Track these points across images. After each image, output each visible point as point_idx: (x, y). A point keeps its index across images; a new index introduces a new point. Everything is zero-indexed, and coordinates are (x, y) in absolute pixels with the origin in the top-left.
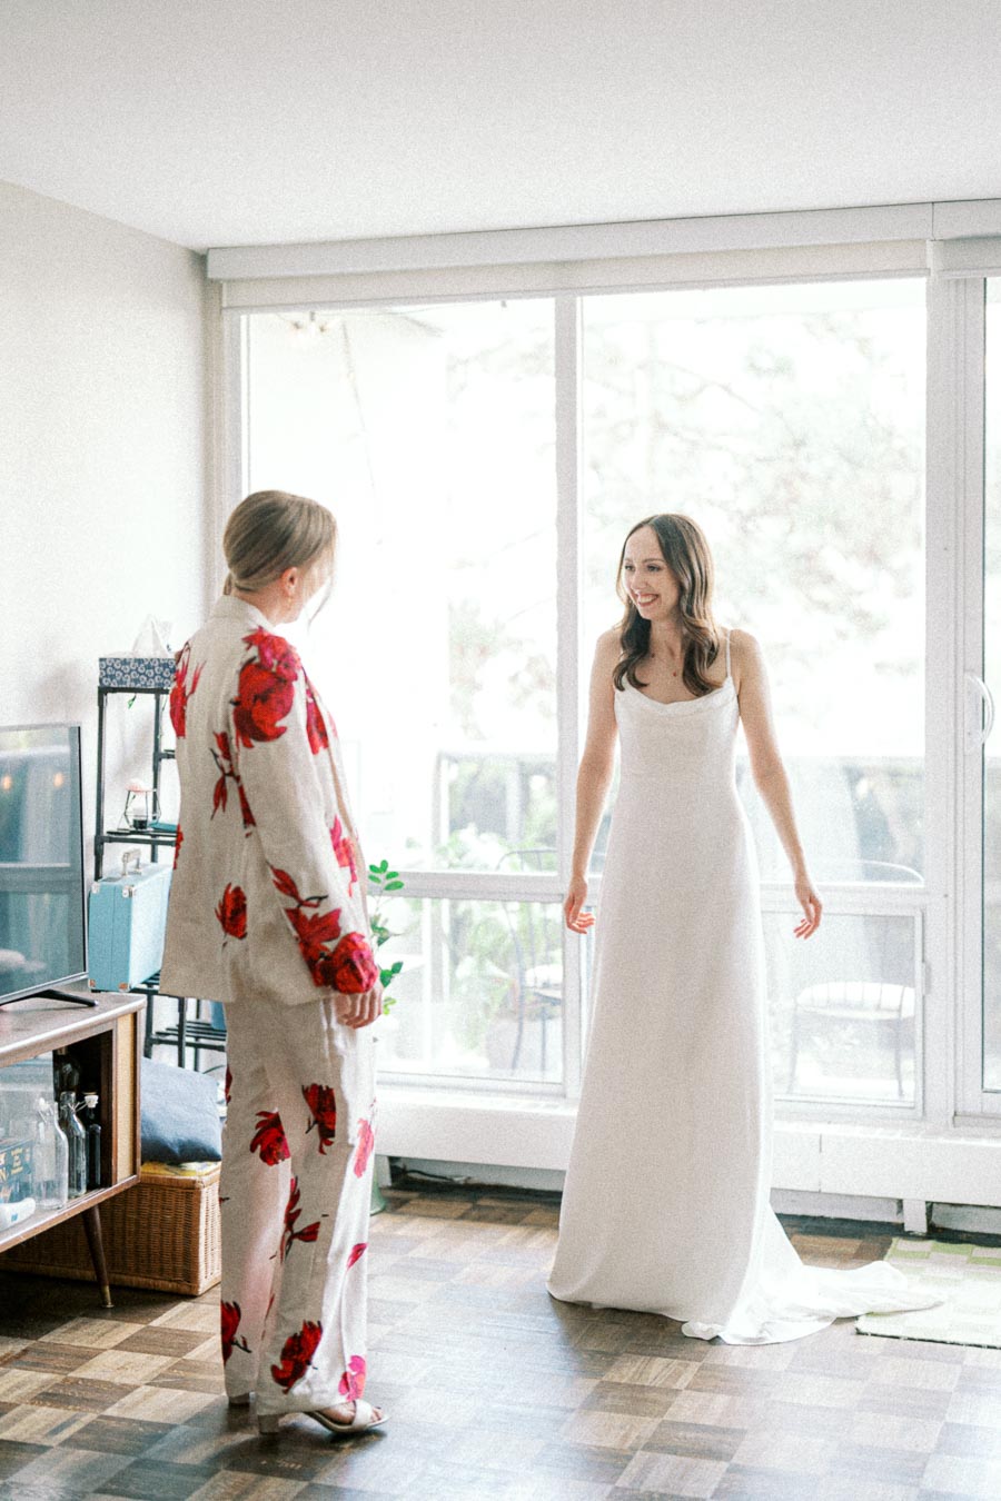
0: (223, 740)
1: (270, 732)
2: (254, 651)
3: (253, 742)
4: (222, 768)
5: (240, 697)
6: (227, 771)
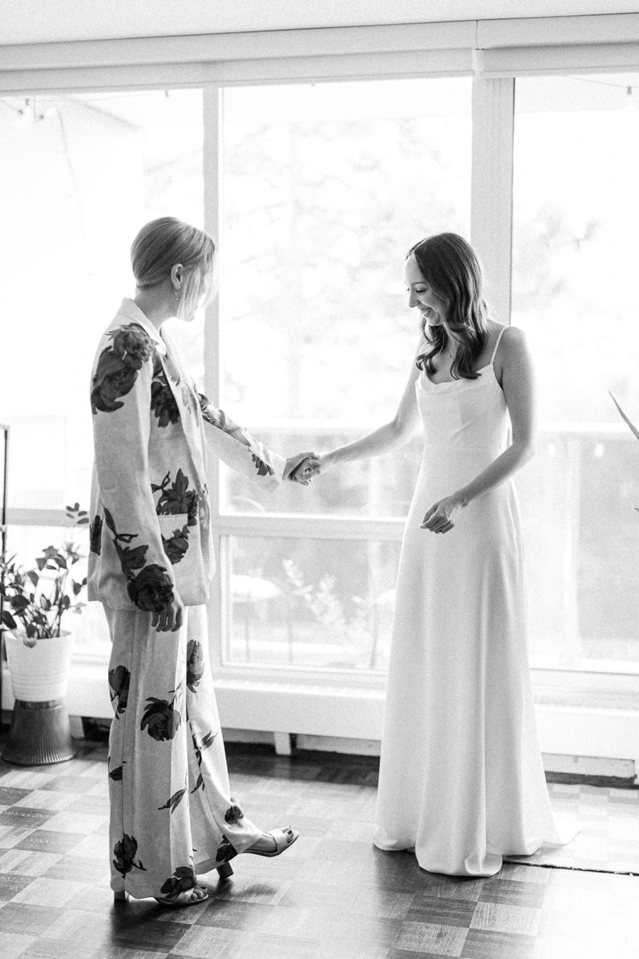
1: (110, 405)
2: (111, 343)
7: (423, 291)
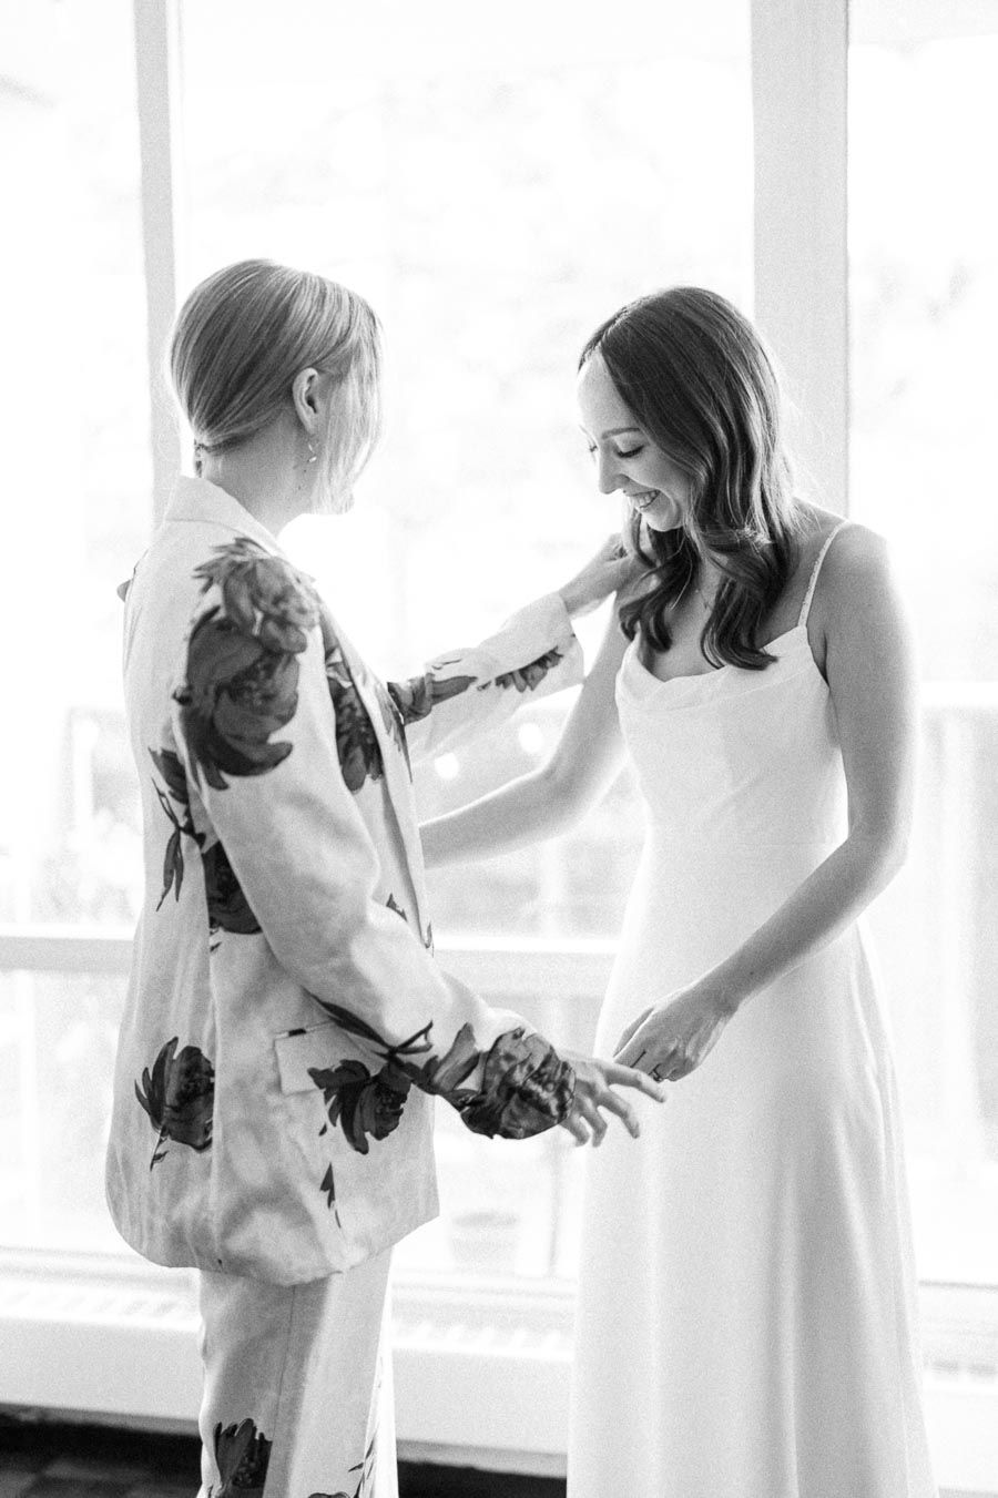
0: (170, 764)
1: (257, 755)
2: (215, 596)
3: (227, 778)
4: (172, 817)
5: (190, 688)
6: (182, 823)
7: (635, 452)
